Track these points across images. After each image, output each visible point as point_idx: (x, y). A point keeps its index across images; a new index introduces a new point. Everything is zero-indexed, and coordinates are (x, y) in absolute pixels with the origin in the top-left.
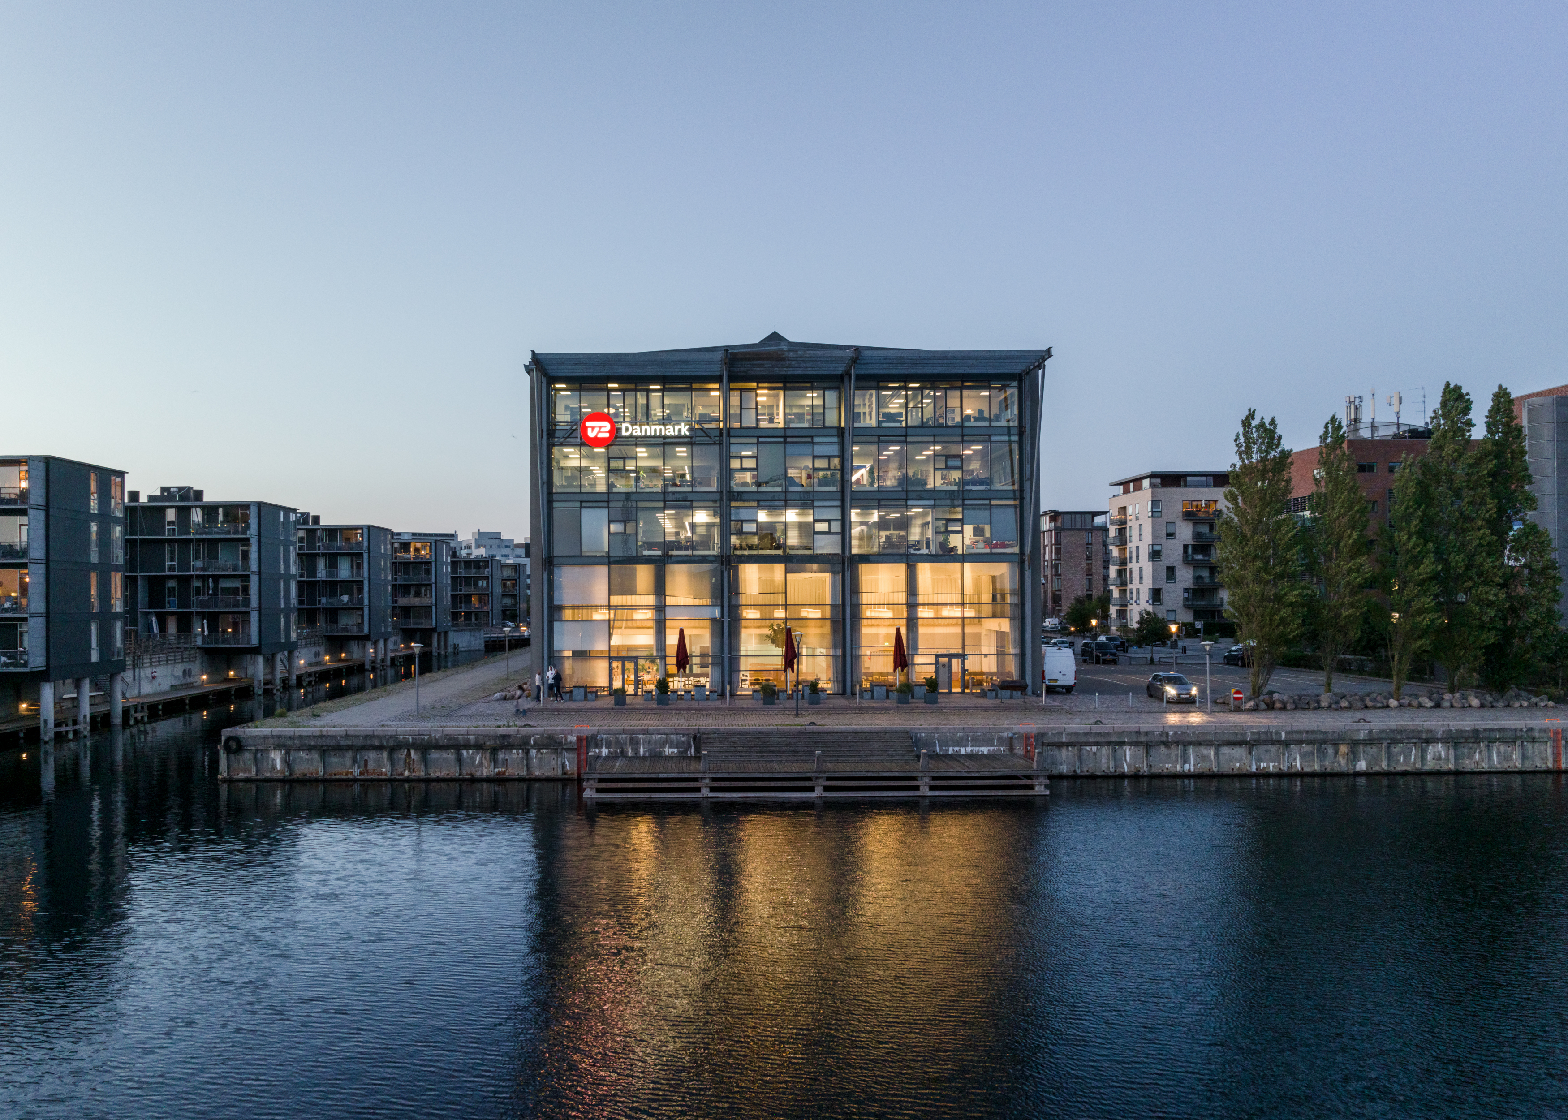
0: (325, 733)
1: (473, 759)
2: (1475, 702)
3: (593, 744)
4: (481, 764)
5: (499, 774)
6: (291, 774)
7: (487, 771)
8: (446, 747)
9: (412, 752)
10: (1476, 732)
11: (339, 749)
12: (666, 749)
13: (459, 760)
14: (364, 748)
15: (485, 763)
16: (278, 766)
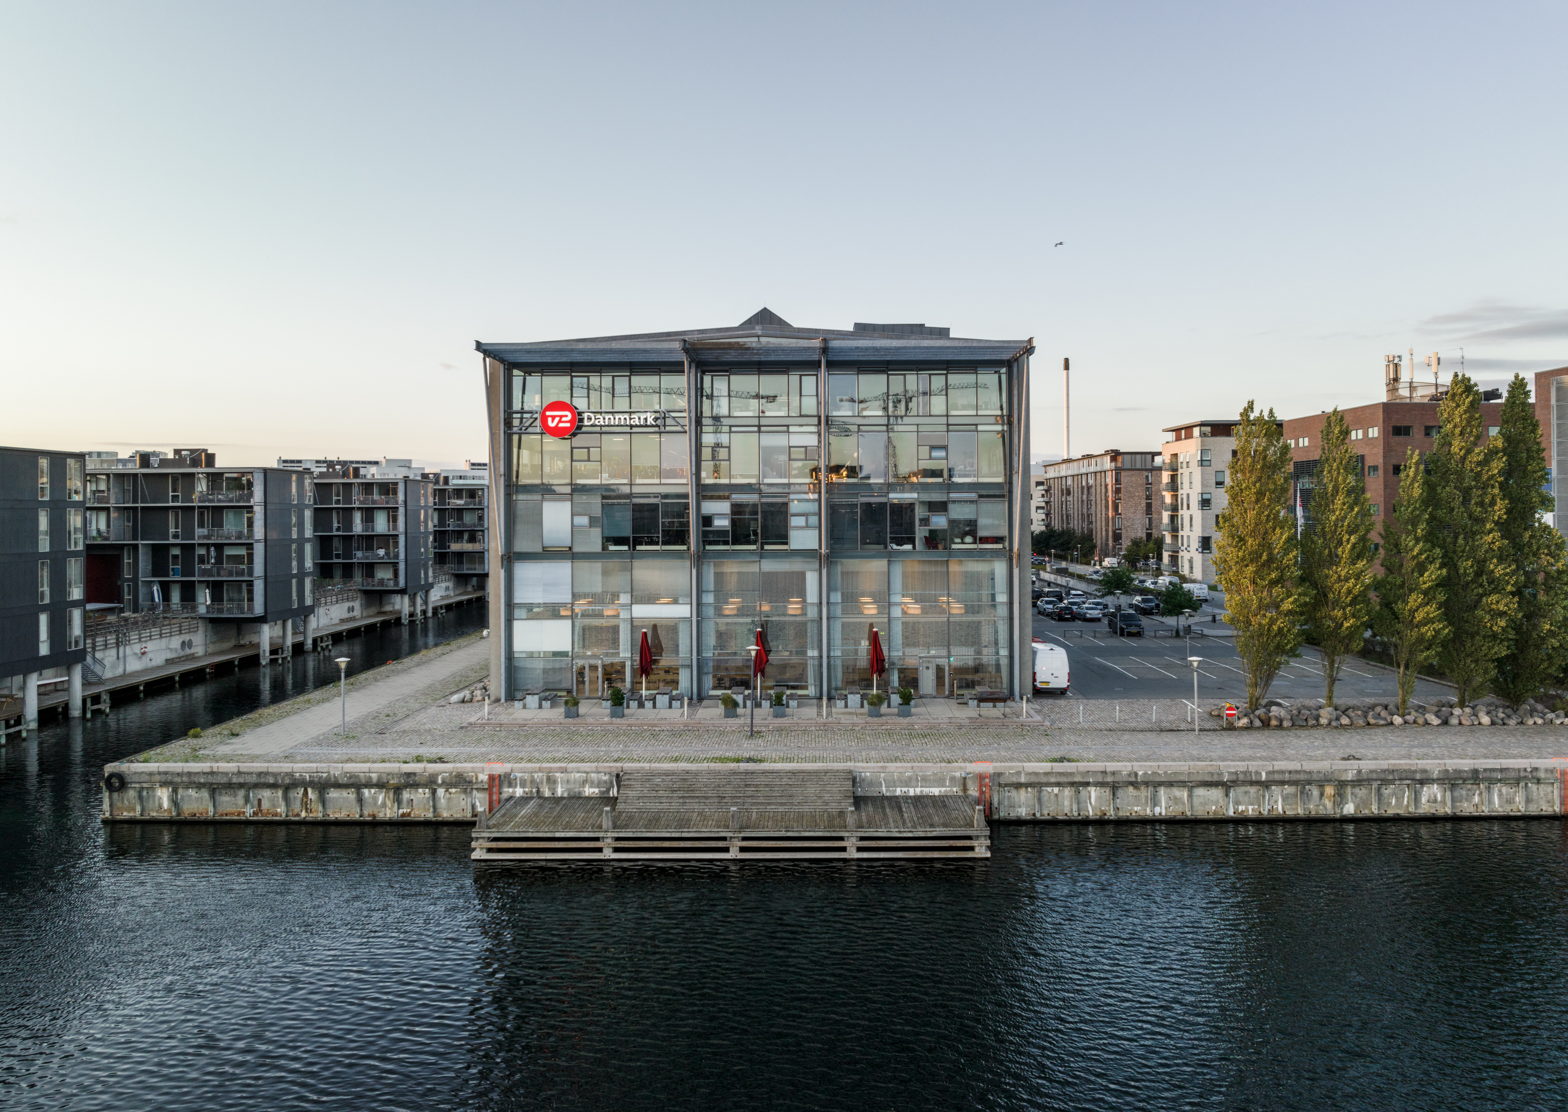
0: (215, 770)
1: (375, 799)
2: (1486, 720)
3: (506, 783)
4: (384, 805)
5: (403, 815)
6: (179, 814)
7: (390, 812)
8: (346, 786)
9: (310, 790)
10: (1475, 772)
11: (230, 786)
12: (586, 789)
13: (360, 800)
14: (256, 786)
15: (389, 803)
16: (166, 804)
